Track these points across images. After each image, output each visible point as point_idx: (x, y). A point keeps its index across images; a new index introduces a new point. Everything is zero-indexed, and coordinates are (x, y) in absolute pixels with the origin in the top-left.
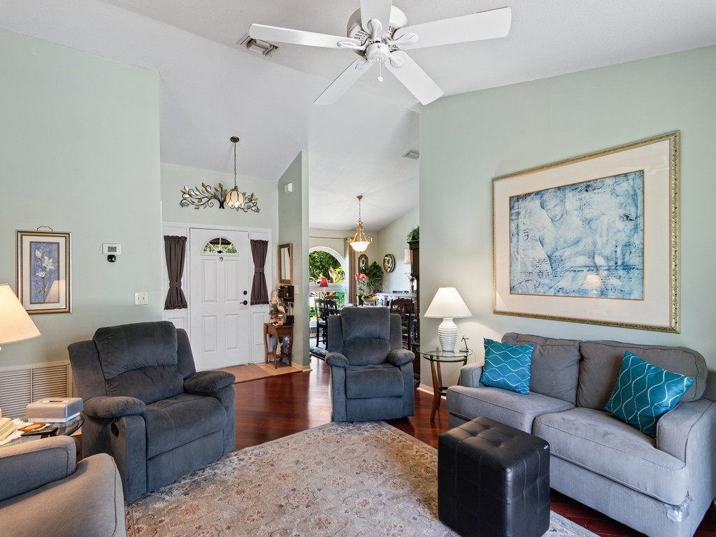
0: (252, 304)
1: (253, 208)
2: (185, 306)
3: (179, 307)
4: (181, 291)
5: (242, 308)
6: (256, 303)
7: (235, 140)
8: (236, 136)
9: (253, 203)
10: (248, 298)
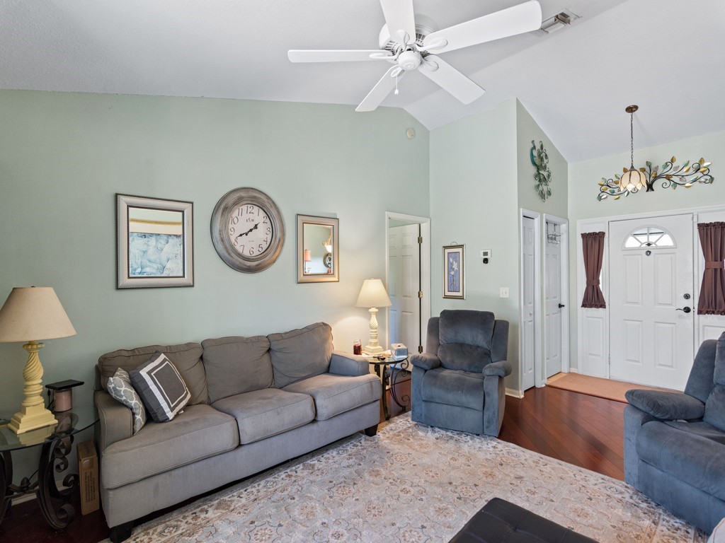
0: (700, 312)
1: (702, 180)
2: (603, 305)
3: (597, 306)
4: (598, 289)
5: (680, 317)
6: (708, 312)
7: (631, 109)
8: (631, 104)
9: (702, 172)
10: (694, 303)
